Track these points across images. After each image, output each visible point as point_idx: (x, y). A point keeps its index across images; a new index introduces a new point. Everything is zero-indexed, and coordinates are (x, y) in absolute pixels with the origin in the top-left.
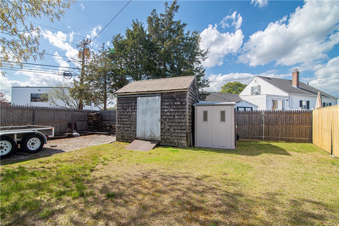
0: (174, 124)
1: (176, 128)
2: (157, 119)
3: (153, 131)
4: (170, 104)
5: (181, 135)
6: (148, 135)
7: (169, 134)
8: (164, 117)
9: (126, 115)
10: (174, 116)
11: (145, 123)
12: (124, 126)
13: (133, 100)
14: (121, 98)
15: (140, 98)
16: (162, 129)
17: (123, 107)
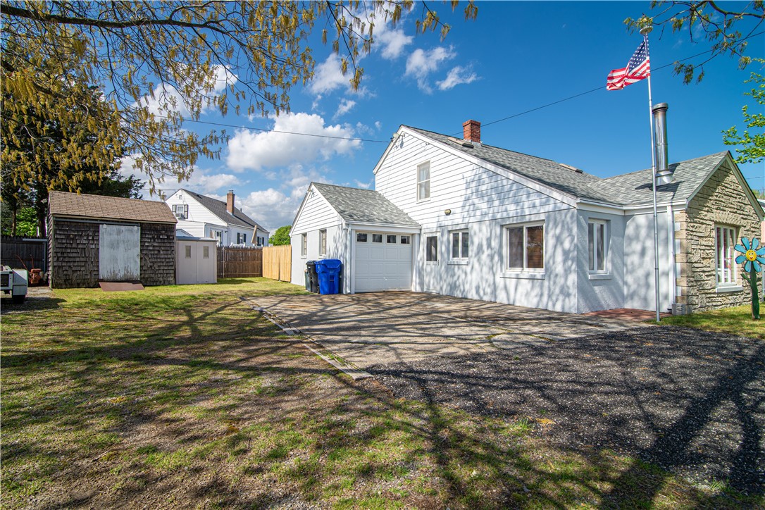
0: (159, 260)
1: (161, 264)
2: (136, 254)
3: (129, 270)
4: (153, 238)
5: (168, 272)
6: (121, 274)
7: (152, 271)
8: (144, 252)
9: (74, 248)
10: (159, 251)
11: (115, 260)
12: (71, 264)
13: (90, 227)
14: (63, 223)
15: (105, 226)
16: (141, 266)
17: (68, 237)
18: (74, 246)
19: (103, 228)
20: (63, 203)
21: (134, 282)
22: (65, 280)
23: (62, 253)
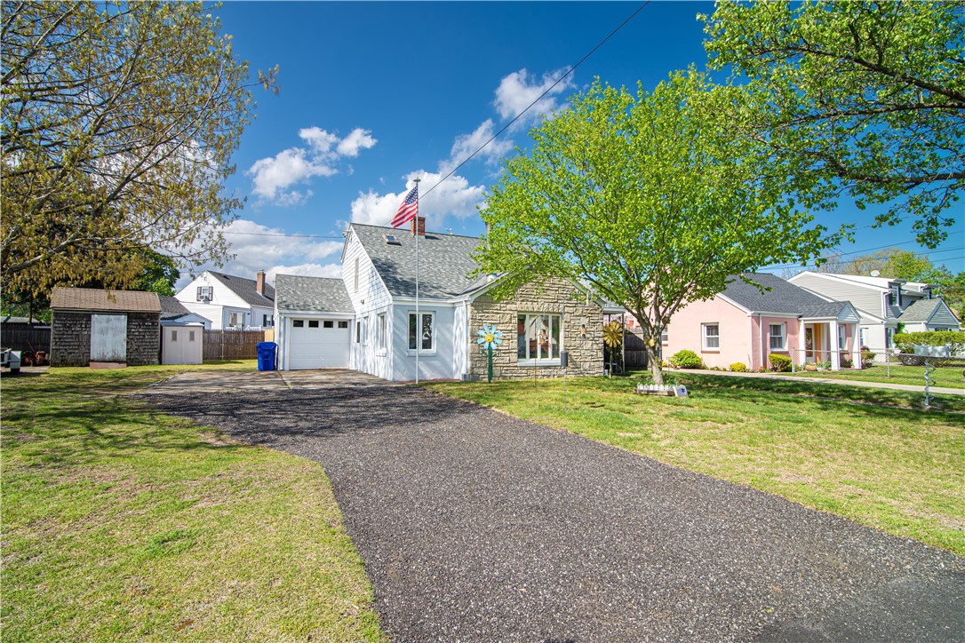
0: (144, 344)
1: (146, 347)
2: (123, 339)
3: (116, 352)
5: (152, 354)
7: (137, 353)
9: (70, 335)
10: (144, 336)
11: (104, 344)
12: (67, 348)
13: (85, 317)
14: (60, 314)
15: (96, 316)
16: (128, 349)
17: (65, 325)
18: (70, 332)
19: (95, 317)
20: (62, 297)
21: (120, 362)
22: (62, 361)
23: (60, 339)
